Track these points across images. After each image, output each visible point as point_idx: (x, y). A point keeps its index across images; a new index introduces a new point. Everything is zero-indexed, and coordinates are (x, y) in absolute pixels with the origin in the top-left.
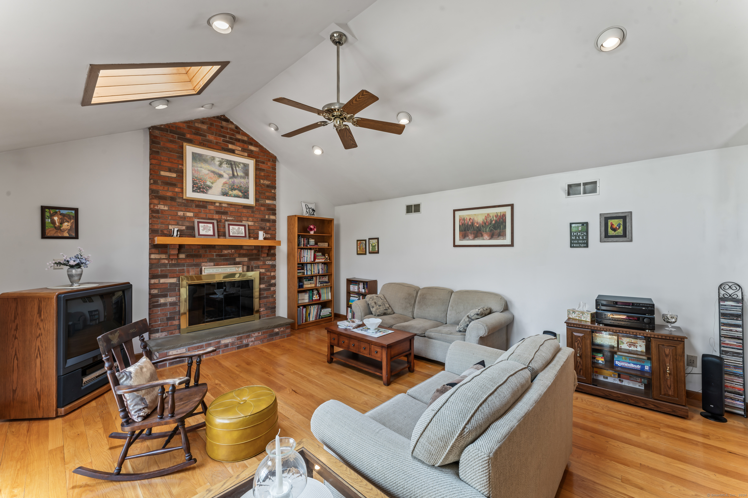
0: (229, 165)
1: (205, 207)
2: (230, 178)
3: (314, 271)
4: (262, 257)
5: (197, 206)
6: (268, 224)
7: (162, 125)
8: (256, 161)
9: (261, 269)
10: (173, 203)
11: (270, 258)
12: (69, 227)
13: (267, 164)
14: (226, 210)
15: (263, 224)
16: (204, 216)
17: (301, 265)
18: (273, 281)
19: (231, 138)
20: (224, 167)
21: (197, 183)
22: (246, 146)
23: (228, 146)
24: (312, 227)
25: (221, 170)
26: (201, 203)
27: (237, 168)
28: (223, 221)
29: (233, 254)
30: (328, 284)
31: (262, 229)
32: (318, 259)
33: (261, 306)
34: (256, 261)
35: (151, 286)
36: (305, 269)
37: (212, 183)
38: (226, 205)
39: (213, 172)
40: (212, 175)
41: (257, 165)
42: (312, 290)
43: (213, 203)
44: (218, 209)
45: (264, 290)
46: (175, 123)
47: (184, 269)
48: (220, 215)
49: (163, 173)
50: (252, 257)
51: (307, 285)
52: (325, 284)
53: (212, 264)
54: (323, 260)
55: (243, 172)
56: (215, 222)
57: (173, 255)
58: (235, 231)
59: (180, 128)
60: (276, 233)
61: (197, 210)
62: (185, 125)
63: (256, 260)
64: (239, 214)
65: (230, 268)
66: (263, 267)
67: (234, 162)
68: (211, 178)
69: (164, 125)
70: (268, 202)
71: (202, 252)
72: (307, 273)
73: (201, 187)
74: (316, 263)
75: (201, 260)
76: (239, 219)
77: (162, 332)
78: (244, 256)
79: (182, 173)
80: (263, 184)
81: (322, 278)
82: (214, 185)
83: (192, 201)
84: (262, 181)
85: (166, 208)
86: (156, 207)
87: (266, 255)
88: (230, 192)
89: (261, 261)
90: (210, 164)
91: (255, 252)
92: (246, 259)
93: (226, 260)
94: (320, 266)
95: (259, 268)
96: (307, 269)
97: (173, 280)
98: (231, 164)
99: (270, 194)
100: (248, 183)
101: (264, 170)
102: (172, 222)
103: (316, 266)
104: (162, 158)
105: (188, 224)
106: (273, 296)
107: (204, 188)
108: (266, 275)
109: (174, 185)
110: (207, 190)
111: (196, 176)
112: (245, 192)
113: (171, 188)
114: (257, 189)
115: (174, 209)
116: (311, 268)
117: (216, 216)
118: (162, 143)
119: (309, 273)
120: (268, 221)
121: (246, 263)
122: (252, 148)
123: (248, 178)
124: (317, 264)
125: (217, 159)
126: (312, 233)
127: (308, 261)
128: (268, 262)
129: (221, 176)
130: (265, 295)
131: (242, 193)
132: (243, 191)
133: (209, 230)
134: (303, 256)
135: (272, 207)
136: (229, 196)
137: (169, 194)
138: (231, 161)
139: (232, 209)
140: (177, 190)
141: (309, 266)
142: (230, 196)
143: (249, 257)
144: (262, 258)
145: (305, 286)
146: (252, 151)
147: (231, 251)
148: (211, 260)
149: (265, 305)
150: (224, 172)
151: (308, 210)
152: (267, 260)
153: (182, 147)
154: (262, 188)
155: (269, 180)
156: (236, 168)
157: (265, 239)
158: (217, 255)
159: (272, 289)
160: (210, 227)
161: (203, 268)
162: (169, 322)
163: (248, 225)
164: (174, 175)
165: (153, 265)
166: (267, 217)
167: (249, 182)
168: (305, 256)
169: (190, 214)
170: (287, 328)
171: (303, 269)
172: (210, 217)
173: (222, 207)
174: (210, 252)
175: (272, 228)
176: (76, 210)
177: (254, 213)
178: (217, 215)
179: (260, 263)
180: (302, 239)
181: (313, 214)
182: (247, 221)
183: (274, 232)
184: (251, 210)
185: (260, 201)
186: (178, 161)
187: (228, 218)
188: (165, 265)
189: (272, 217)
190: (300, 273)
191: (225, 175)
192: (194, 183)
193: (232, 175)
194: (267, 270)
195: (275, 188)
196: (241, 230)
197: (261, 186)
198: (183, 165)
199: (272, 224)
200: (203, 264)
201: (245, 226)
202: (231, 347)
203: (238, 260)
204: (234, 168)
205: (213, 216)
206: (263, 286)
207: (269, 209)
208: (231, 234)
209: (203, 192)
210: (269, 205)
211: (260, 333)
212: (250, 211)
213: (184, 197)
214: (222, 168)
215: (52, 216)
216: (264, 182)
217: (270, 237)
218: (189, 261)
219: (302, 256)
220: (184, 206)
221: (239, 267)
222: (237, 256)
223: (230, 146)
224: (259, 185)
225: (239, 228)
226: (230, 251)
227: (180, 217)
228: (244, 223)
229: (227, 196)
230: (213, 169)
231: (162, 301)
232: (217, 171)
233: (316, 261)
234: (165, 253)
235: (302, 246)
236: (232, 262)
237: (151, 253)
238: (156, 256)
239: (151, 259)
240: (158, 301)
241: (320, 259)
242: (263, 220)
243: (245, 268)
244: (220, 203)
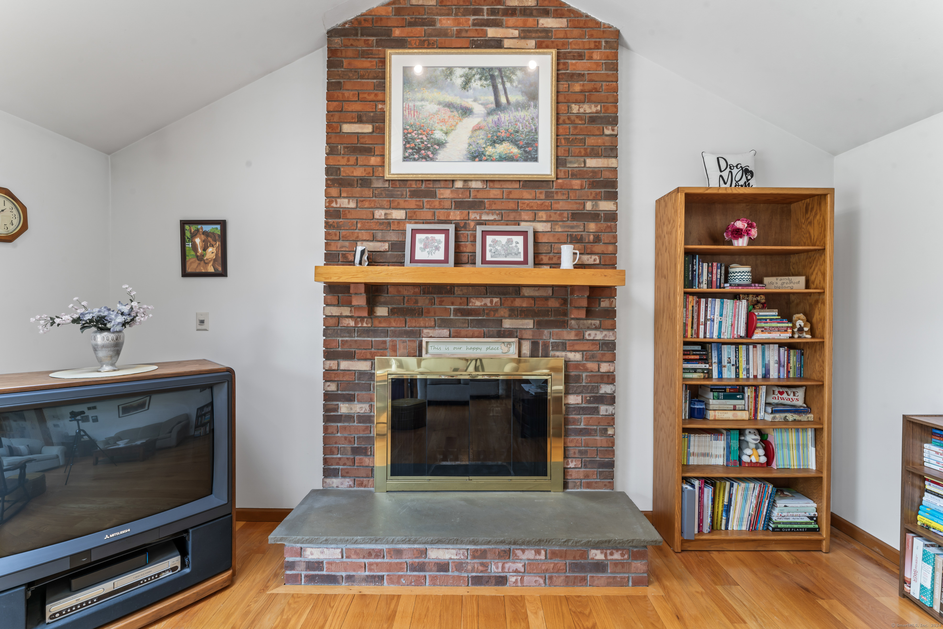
0: (486, 79)
1: (432, 194)
2: (490, 113)
3: (748, 370)
4: (572, 319)
5: (415, 194)
6: (592, 226)
7: (345, 23)
8: (559, 56)
9: (571, 351)
10: (367, 192)
11: (597, 322)
12: (213, 256)
13: (591, 58)
14: (480, 195)
15: (578, 227)
16: (429, 216)
17: (698, 348)
18: (605, 389)
19: (493, 12)
20: (474, 89)
21: (413, 139)
22: (531, 21)
23: (486, 33)
24: (740, 224)
25: (467, 97)
26: (423, 186)
27: (508, 85)
28: (472, 224)
29: (495, 310)
30: (804, 417)
31: (574, 240)
32: (764, 330)
33: (571, 453)
34: (556, 330)
35: (328, 375)
36: (715, 359)
37: (446, 133)
38: (479, 185)
39: (450, 106)
40: (446, 113)
41: (561, 66)
42: (740, 430)
43: (450, 182)
44: (460, 197)
45: (579, 409)
46: (370, 12)
47: (384, 342)
48: (466, 212)
49: (347, 128)
50: (546, 318)
51: (722, 412)
52: (791, 416)
53: (446, 332)
54: (785, 336)
55: (522, 92)
56: (451, 228)
57: (358, 308)
58: (499, 248)
59: (380, 19)
60: (615, 253)
61: (413, 202)
62: (390, 9)
63: (557, 327)
64: (512, 205)
65: (487, 346)
66: (577, 347)
67: (500, 69)
68: (443, 121)
69: (351, 22)
70: (592, 163)
71: (423, 302)
72: (720, 373)
73: (421, 146)
74: (755, 344)
75: (421, 321)
76: (512, 217)
77: (343, 476)
78: (523, 313)
79: (384, 122)
80: (579, 116)
81: (781, 393)
82: (450, 138)
83: (404, 182)
84: (575, 108)
85: (352, 205)
86: (334, 205)
87: (582, 314)
88: (490, 150)
89: (571, 328)
90: (441, 89)
91: (553, 304)
92: (529, 323)
93: (480, 323)
94: (773, 355)
95: (564, 349)
96: (720, 362)
97: (362, 366)
98: (493, 77)
99: (599, 141)
100: (535, 119)
101: (583, 75)
102: (364, 235)
103: (756, 354)
104: (347, 94)
105: (393, 237)
106: (606, 430)
107: (428, 149)
108: (586, 370)
109: (368, 151)
110: (435, 152)
111: (412, 121)
112: (528, 145)
113: (362, 159)
114: (561, 131)
115: (367, 205)
116: (737, 357)
117: (456, 215)
118: (345, 62)
119: (729, 374)
120: (594, 216)
121: (528, 335)
122: (547, 22)
123: (536, 106)
124: (759, 346)
125: (459, 72)
126: (741, 243)
127: (726, 336)
128: (593, 333)
129: (466, 112)
130: (582, 426)
131: (519, 147)
132: (521, 143)
133: (437, 248)
134: (706, 319)
135: (607, 175)
136: (486, 160)
137: (359, 172)
138: (491, 69)
139: (495, 193)
140: (374, 160)
141: (728, 352)
142: (490, 159)
143: (536, 319)
144: (573, 322)
145: (711, 415)
146: (547, 31)
147: (491, 302)
148: (444, 323)
149: (580, 452)
150: (475, 100)
151: (725, 174)
152: (589, 328)
153: (383, 61)
154: (575, 128)
155: (596, 102)
156: (503, 83)
157: (579, 266)
158: (457, 311)
159: (604, 409)
160: (440, 242)
161: (425, 340)
162: (357, 458)
163: (535, 233)
164: (367, 128)
165: (331, 328)
166: (589, 206)
167: (538, 117)
168: (713, 321)
169: (398, 214)
170: (636, 556)
171: (706, 360)
172: (442, 218)
173: (469, 189)
174: (441, 303)
175: (605, 237)
176: (223, 224)
177: (552, 198)
178: (458, 212)
179: (568, 335)
180: (705, 265)
181: (747, 184)
182: (534, 220)
183: (610, 248)
184: (544, 191)
185: (571, 162)
186: (376, 95)
187: (484, 217)
188: (349, 331)
189: (605, 206)
190: (695, 370)
191: (479, 109)
192: (407, 140)
193: (493, 106)
194: (588, 356)
195: (614, 121)
196: (514, 244)
197: (573, 122)
198: (383, 102)
199: (603, 225)
200: (425, 331)
201: (524, 234)
202: (456, 573)
203: (508, 324)
204: (500, 87)
205: (449, 215)
206: (574, 400)
207: (594, 185)
208: (489, 258)
209: (426, 158)
210: (595, 171)
211: (543, 552)
212: (541, 194)
213: (387, 176)
214: (471, 92)
215: (194, 237)
216: (582, 110)
217: (598, 262)
218: (396, 324)
219: (702, 319)
220: (388, 196)
221: (509, 343)
222: (507, 315)
223: (492, 32)
224: (567, 121)
225: (510, 242)
226: (487, 301)
227: (380, 222)
228: (523, 226)
229: (481, 160)
230: (450, 98)
231: (344, 408)
232: (457, 100)
233: (758, 336)
234: (348, 304)
235: (704, 287)
236: (494, 330)
237: (327, 304)
238: (335, 311)
239: (327, 318)
240: (336, 409)
241: (770, 330)
242: (576, 216)
243: (526, 348)
244: (465, 181)
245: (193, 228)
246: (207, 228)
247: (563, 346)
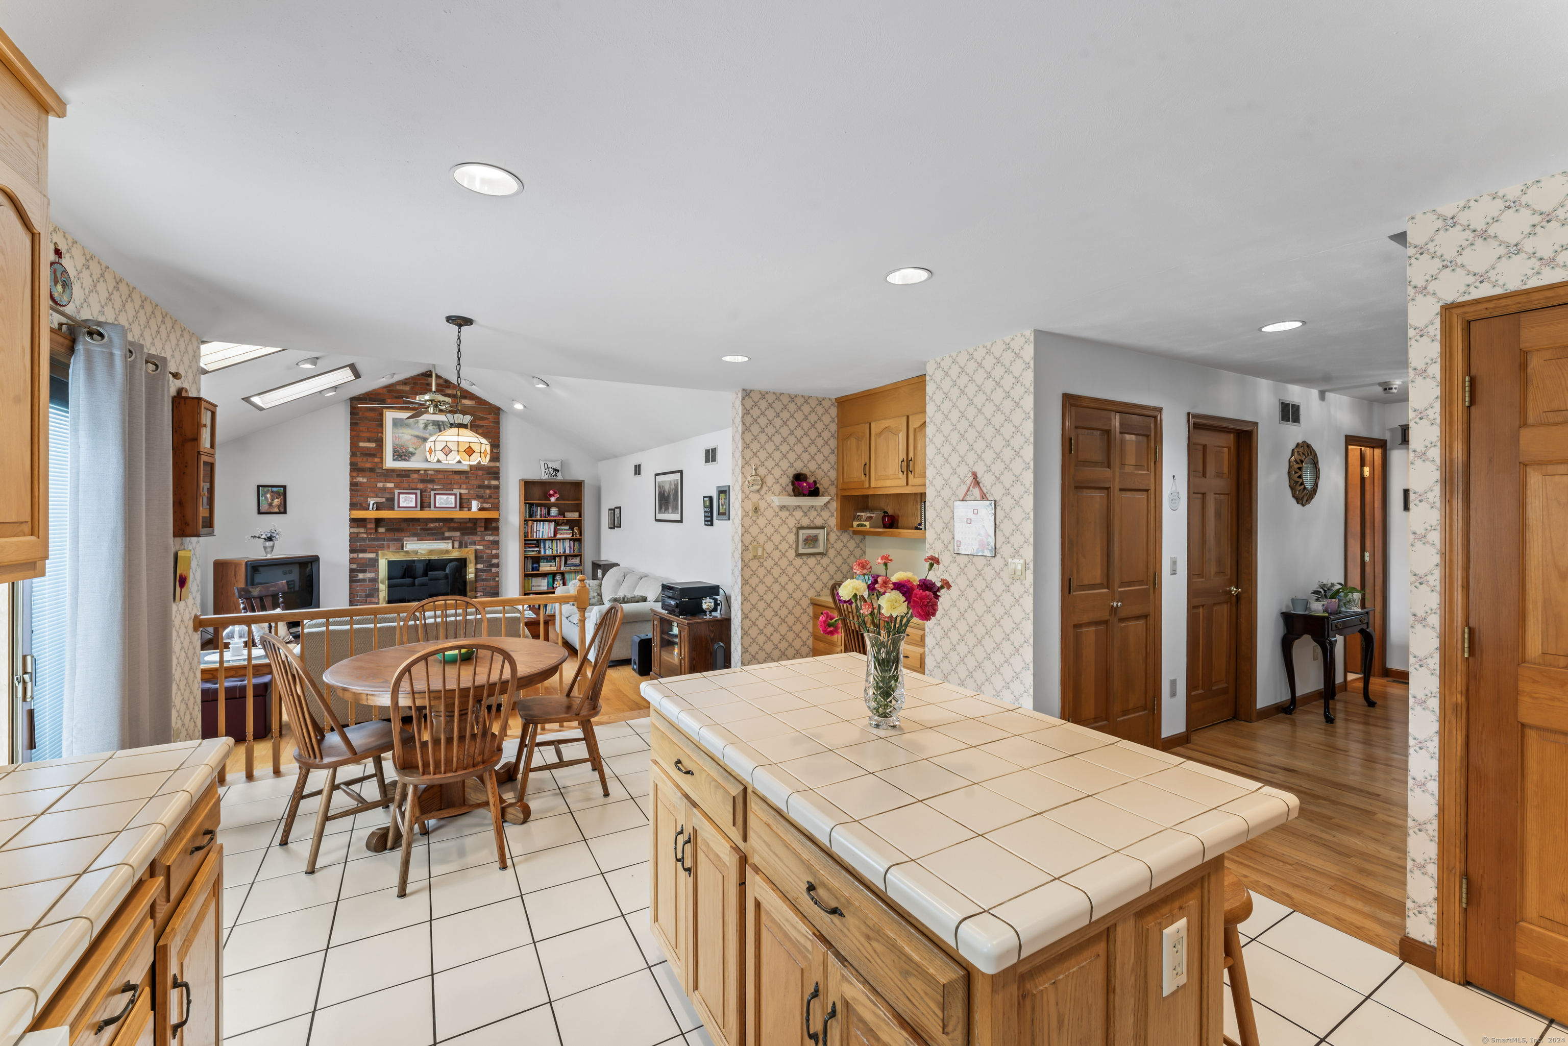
1: (408, 476)
3: (556, 550)
4: (478, 531)
5: (398, 476)
6: (488, 491)
7: (360, 395)
9: (478, 545)
10: (373, 474)
11: (490, 532)
12: (279, 503)
13: (488, 418)
14: (433, 477)
15: (481, 492)
16: (406, 486)
17: (535, 542)
18: (495, 561)
20: (429, 430)
21: (398, 451)
22: (459, 401)
24: (551, 492)
25: (426, 433)
26: (403, 473)
28: (429, 490)
29: (441, 528)
30: (578, 568)
31: (478, 497)
32: (561, 534)
33: (479, 589)
35: (352, 561)
36: (542, 546)
37: (415, 449)
38: (432, 473)
39: (417, 437)
40: (415, 440)
42: (554, 575)
43: (417, 471)
44: (423, 478)
45: (482, 570)
46: (374, 390)
47: (383, 544)
48: (426, 484)
49: (362, 444)
50: (466, 531)
51: (545, 567)
52: (572, 568)
53: (416, 539)
54: (570, 536)
56: (418, 492)
57: (371, 529)
58: (442, 501)
59: (379, 394)
60: (499, 503)
61: (398, 480)
62: (385, 390)
63: (471, 535)
64: (449, 482)
65: (437, 544)
66: (481, 544)
67: (442, 422)
68: (414, 443)
69: (363, 394)
71: (404, 525)
72: (545, 552)
73: (402, 454)
74: (557, 540)
75: (403, 534)
76: (449, 487)
78: (455, 529)
79: (382, 441)
81: (570, 559)
82: (417, 451)
83: (393, 471)
85: (365, 480)
86: (354, 480)
87: (483, 529)
89: (478, 536)
90: (412, 428)
91: (470, 525)
92: (458, 534)
93: (433, 534)
94: (567, 544)
95: (475, 545)
96: (545, 547)
97: (372, 556)
98: (439, 425)
101: (483, 426)
102: (371, 494)
103: (560, 544)
104: (361, 428)
105: (388, 496)
106: (495, 579)
107: (406, 456)
108: (486, 553)
109: (374, 455)
110: (409, 457)
111: (397, 443)
113: (370, 459)
115: (373, 480)
116: (551, 545)
117: (421, 486)
118: (360, 413)
119: (549, 552)
120: (489, 487)
121: (457, 539)
122: (466, 402)
124: (560, 540)
125: (421, 422)
126: (553, 500)
127: (546, 537)
128: (488, 537)
129: (425, 440)
130: (484, 577)
133: (411, 501)
134: (538, 530)
135: (494, 470)
137: (368, 465)
140: (376, 460)
141: (548, 544)
143: (461, 532)
144: (478, 533)
145: (541, 569)
146: (467, 406)
147: (439, 525)
148: (414, 535)
149: (483, 588)
150: (430, 435)
151: (547, 471)
152: (487, 535)
153: (382, 414)
155: (489, 439)
157: (481, 509)
158: (421, 529)
159: (494, 570)
160: (412, 498)
161: (405, 543)
162: (368, 599)
163: (460, 494)
164: (373, 445)
165: (353, 538)
166: (486, 482)
168: (540, 531)
169: (390, 485)
171: (538, 546)
172: (413, 487)
173: (427, 474)
174: (413, 525)
175: (494, 496)
176: (285, 487)
177: (469, 479)
179: (477, 538)
180: (539, 508)
181: (556, 475)
182: (460, 488)
183: (497, 501)
184: (464, 475)
186: (377, 430)
187: (435, 487)
188: (364, 539)
189: (494, 483)
190: (533, 551)
192: (395, 452)
194: (486, 547)
195: (498, 446)
196: (450, 499)
198: (382, 433)
199: (493, 490)
200: (405, 538)
201: (455, 495)
203: (447, 534)
205: (417, 486)
206: (480, 566)
207: (488, 473)
208: (437, 506)
209: (405, 460)
210: (489, 468)
212: (463, 477)
213: (384, 468)
215: (265, 493)
217: (490, 507)
218: (389, 535)
219: (536, 530)
220: (384, 477)
221: (448, 543)
222: (446, 530)
225: (448, 498)
226: (437, 524)
227: (380, 489)
228: (455, 491)
230: (417, 433)
231: (361, 576)
232: (421, 434)
233: (558, 536)
234: (364, 527)
235: (538, 517)
236: (440, 537)
237: (351, 527)
238: (356, 530)
239: (351, 533)
240: (356, 577)
241: (563, 534)
242: (480, 487)
243: (456, 544)
244: (425, 471)
245: (266, 489)
246: (275, 489)
247: (474, 543)
